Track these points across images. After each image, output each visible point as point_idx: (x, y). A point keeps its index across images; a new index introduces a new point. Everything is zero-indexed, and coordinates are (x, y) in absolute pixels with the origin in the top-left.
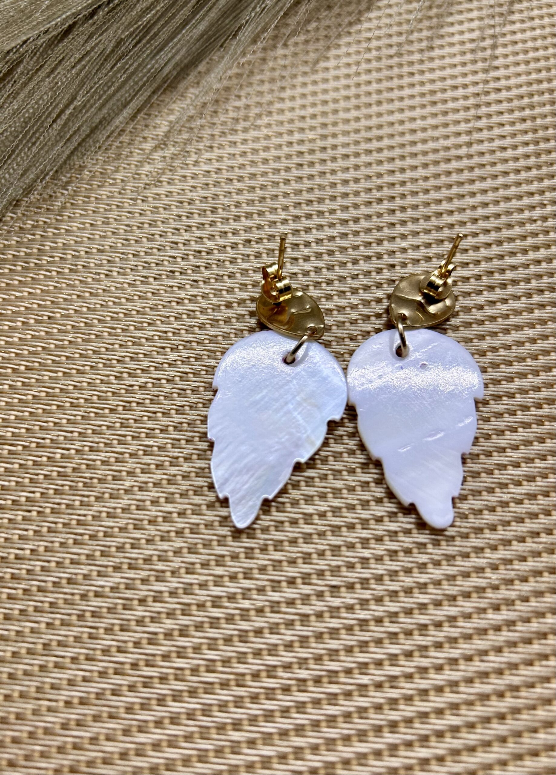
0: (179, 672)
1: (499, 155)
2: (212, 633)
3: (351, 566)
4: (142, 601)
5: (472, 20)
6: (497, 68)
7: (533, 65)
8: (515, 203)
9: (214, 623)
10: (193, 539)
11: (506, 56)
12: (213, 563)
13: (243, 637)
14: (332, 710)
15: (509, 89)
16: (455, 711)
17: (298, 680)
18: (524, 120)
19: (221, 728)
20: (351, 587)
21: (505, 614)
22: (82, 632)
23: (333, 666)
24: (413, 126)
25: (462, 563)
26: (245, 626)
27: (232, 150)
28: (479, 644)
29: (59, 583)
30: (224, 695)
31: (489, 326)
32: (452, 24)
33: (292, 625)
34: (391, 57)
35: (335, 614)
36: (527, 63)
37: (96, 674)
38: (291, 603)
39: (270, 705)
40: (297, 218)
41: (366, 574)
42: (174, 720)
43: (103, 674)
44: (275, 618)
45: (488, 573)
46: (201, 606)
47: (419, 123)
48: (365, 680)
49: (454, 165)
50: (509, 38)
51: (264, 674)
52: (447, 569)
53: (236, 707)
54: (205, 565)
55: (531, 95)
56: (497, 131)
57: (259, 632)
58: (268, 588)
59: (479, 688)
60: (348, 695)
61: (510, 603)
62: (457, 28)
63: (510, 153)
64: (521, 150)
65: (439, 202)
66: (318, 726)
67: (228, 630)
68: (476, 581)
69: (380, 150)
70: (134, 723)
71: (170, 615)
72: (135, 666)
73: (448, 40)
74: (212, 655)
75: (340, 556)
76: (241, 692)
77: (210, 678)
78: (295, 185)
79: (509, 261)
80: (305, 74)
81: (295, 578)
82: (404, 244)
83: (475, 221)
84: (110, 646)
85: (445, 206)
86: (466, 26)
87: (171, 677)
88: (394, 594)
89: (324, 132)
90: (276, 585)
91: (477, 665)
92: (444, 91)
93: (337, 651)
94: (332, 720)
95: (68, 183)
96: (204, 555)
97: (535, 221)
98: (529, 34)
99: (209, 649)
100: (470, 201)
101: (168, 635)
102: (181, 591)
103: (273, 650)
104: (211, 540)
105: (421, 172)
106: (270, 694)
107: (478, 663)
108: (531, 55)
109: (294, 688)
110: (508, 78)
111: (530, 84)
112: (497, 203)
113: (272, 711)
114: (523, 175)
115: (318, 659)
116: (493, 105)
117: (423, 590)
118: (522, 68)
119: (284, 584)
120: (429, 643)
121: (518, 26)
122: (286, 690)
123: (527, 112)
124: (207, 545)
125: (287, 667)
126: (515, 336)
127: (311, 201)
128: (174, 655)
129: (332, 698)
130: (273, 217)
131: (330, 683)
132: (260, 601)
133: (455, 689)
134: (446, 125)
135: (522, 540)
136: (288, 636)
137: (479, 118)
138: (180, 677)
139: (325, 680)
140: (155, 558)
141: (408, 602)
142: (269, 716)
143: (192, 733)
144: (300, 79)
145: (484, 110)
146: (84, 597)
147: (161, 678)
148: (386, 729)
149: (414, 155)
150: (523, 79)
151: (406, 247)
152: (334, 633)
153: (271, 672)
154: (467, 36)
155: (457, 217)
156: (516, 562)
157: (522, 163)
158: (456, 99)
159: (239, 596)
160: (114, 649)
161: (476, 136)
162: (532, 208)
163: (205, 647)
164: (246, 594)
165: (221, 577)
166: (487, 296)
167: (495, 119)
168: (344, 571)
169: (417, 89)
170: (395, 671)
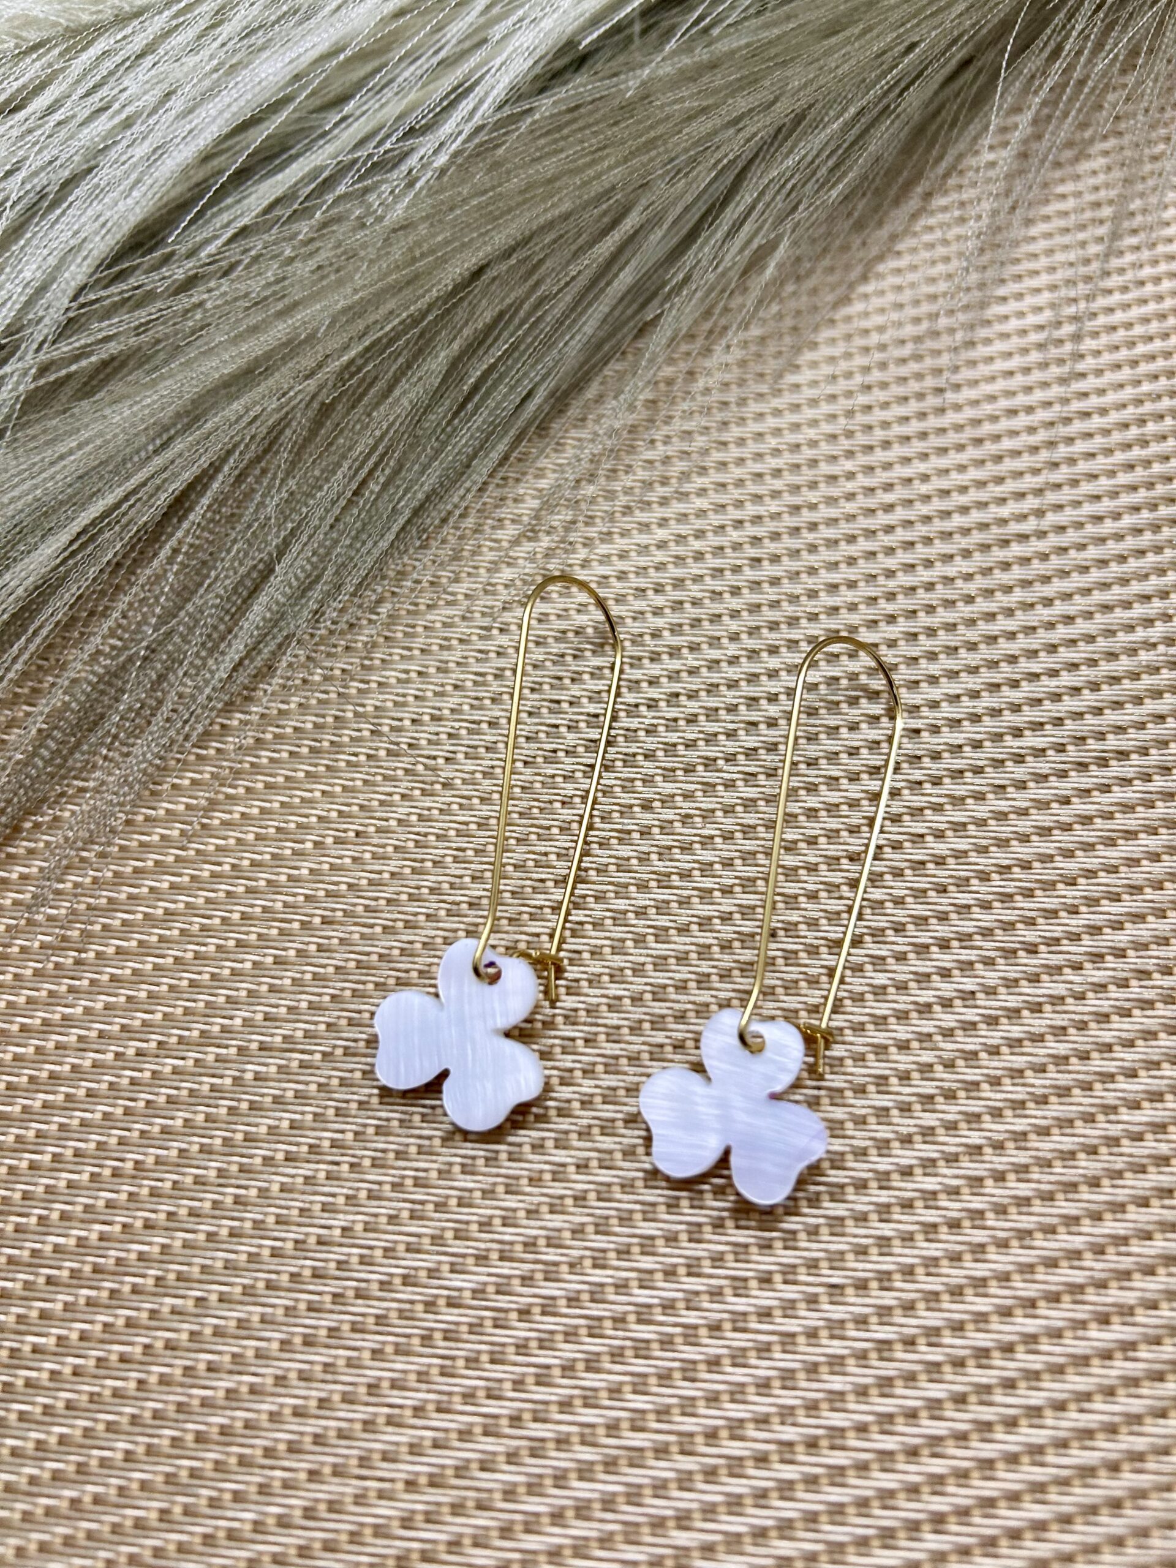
0: (587, 1431)
1: (1090, 529)
2: (640, 1366)
3: (861, 1252)
4: (524, 1313)
5: (1038, 291)
6: (1083, 375)
7: (1144, 368)
8: (1120, 615)
9: (642, 1349)
10: (601, 1209)
11: (1097, 353)
12: (636, 1249)
13: (689, 1371)
14: (836, 1495)
15: (1103, 412)
16: (1039, 1496)
17: (780, 1443)
18: (1131, 467)
19: (658, 1524)
20: (862, 1286)
21: (1119, 1332)
22: (429, 1365)
23: (837, 1420)
24: (944, 484)
25: (1045, 1244)
26: (690, 1353)
27: (643, 539)
28: (1076, 1382)
29: (390, 1283)
30: (662, 1470)
31: (1082, 834)
32: (1004, 299)
33: (769, 1350)
34: (903, 361)
35: (837, 1332)
36: (1134, 363)
37: (454, 1435)
38: (765, 1314)
39: (737, 1486)
40: (753, 654)
41: (887, 1264)
42: (582, 1511)
43: (465, 1435)
44: (740, 1340)
45: (1088, 1260)
46: (619, 1321)
47: (957, 479)
48: (889, 1443)
49: (1016, 550)
50: (1102, 320)
51: (724, 1433)
52: (1020, 1255)
53: (681, 1489)
54: (624, 1252)
55: (1142, 422)
56: (1086, 488)
57: (714, 1363)
58: (728, 1291)
59: (1078, 1456)
60: (863, 1468)
61: (1126, 1311)
62: (1013, 306)
63: (1109, 527)
64: (1127, 521)
65: (991, 617)
66: (815, 1521)
67: (663, 1360)
68: (1067, 1274)
69: (889, 529)
70: (518, 1517)
71: (570, 1335)
72: (516, 1420)
73: (998, 328)
74: (640, 1402)
75: (843, 1235)
76: (688, 1463)
77: (638, 1440)
78: (748, 597)
79: (1112, 717)
80: (761, 396)
81: (770, 1273)
82: (935, 693)
83: (1052, 648)
84: (476, 1388)
85: (1003, 624)
86: (1030, 301)
87: (575, 1439)
88: (932, 1297)
89: (796, 500)
90: (740, 1286)
91: (1074, 1419)
92: (994, 419)
93: (842, 1393)
94: (837, 1511)
95: (380, 601)
96: (621, 1235)
97: (1154, 645)
98: (1136, 312)
99: (635, 1392)
100: (1043, 613)
101: (568, 1369)
102: (585, 1297)
103: (737, 1393)
104: (631, 1212)
105: (962, 565)
106: (735, 1468)
107: (1075, 1415)
108: (1141, 349)
109: (775, 1457)
110: (1101, 392)
111: (1139, 402)
112: (1089, 615)
113: (740, 1496)
114: (1133, 564)
115: (812, 1407)
116: (1078, 442)
117: (981, 1290)
118: (1126, 373)
119: (753, 1284)
120: (994, 1381)
121: (1117, 298)
122: (762, 1460)
123: (1137, 452)
124: (626, 1219)
125: (762, 1421)
126: (1126, 849)
127: (777, 623)
128: (578, 1402)
129: (837, 1474)
130: (715, 654)
131: (833, 1448)
132: (714, 1311)
133: (1038, 1458)
134: (1000, 480)
135: (1144, 1203)
136: (763, 1369)
137: (1056, 465)
138: (589, 1439)
139: (824, 1443)
140: (542, 1242)
141: (956, 1310)
142: (735, 1504)
143: (612, 1533)
144: (754, 407)
145: (1063, 451)
146: (430, 1306)
147: (558, 1441)
148: (926, 1527)
149: (947, 535)
150: (1129, 392)
151: (938, 698)
152: (836, 1363)
153: (736, 1429)
154: (1032, 319)
155: (1023, 642)
156: (1134, 1241)
157: (1130, 542)
158: (1014, 433)
159: (681, 1305)
160: (481, 1393)
161: (1051, 497)
162: (1149, 622)
163: (627, 1388)
164: (691, 1301)
165: (651, 1272)
166: (1077, 780)
167: (1083, 466)
168: (851, 1261)
169: (951, 418)
170: (939, 1428)
